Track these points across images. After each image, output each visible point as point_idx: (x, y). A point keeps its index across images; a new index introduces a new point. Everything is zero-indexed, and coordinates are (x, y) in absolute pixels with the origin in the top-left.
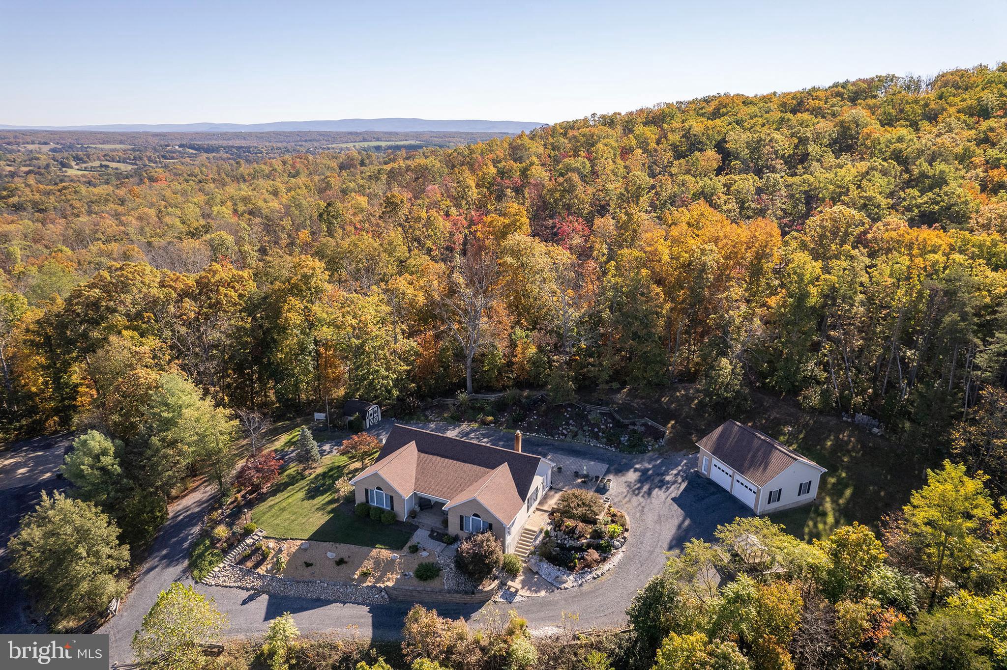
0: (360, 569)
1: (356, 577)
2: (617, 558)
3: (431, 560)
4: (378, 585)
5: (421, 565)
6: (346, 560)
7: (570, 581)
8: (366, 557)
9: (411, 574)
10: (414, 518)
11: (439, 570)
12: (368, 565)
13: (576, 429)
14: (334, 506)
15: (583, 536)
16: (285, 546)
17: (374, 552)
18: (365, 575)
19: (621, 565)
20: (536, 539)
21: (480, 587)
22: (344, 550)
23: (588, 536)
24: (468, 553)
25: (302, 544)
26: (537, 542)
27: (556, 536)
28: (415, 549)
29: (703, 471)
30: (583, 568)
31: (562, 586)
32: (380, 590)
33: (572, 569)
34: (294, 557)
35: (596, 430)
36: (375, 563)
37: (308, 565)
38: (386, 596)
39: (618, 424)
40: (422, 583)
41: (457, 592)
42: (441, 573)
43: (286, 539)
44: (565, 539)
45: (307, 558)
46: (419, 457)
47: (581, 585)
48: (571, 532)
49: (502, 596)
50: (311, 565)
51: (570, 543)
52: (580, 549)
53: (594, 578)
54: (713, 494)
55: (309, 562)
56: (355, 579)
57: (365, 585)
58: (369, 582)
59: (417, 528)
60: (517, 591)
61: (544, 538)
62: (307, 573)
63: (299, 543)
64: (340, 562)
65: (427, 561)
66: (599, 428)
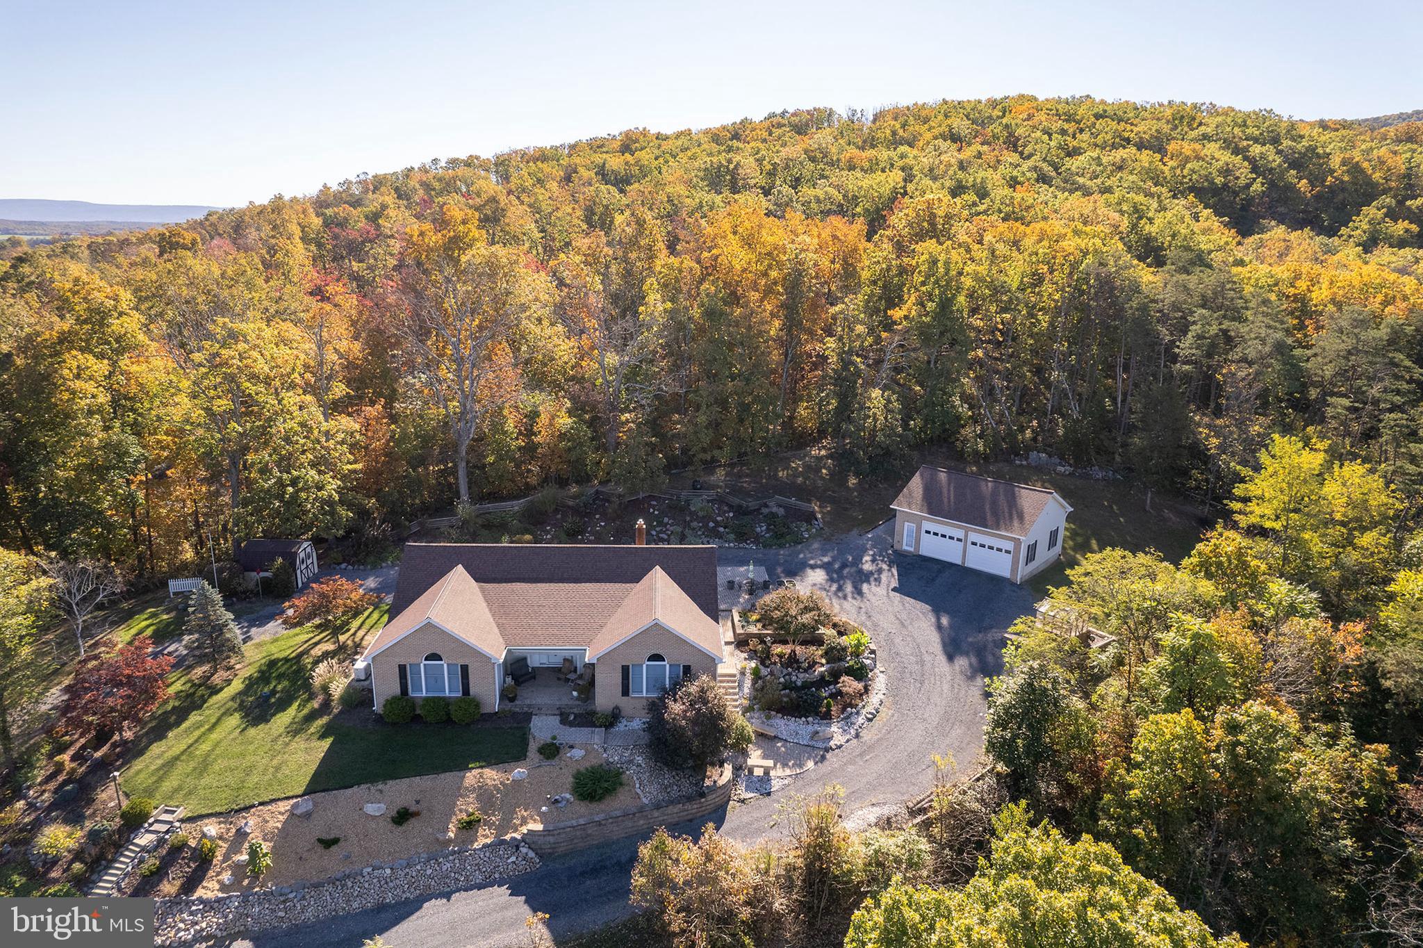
0: (454, 819)
1: (452, 835)
2: (880, 683)
3: (595, 762)
4: (508, 837)
5: (578, 776)
6: (413, 808)
7: (836, 733)
8: (459, 792)
9: (568, 796)
10: (512, 700)
11: (619, 774)
12: (467, 806)
13: (679, 529)
14: (324, 720)
15: (815, 663)
16: (251, 823)
17: (471, 777)
18: (469, 826)
19: (893, 691)
20: (740, 686)
21: (708, 783)
22: (402, 791)
23: (824, 661)
24: (685, 718)
25: (294, 806)
26: (746, 690)
27: (772, 673)
28: (551, 751)
29: (905, 547)
30: (844, 710)
31: (832, 743)
32: (516, 845)
33: (827, 716)
34: (283, 838)
35: (711, 524)
36: (478, 798)
37: (328, 843)
38: (531, 854)
39: (740, 511)
40: (595, 807)
41: (672, 802)
42: (624, 778)
43: (247, 809)
44: (789, 674)
45: (318, 828)
46: (483, 591)
47: (857, 736)
48: (792, 661)
49: (748, 789)
50: (335, 841)
51: (800, 678)
52: (822, 682)
53: (870, 720)
54: (940, 571)
55: (325, 836)
56: (450, 841)
57: (476, 846)
58: (484, 837)
59: (528, 717)
60: (767, 773)
61: (754, 682)
62: (332, 862)
63: (284, 806)
64: (402, 817)
65: (588, 765)
66: (716, 522)
